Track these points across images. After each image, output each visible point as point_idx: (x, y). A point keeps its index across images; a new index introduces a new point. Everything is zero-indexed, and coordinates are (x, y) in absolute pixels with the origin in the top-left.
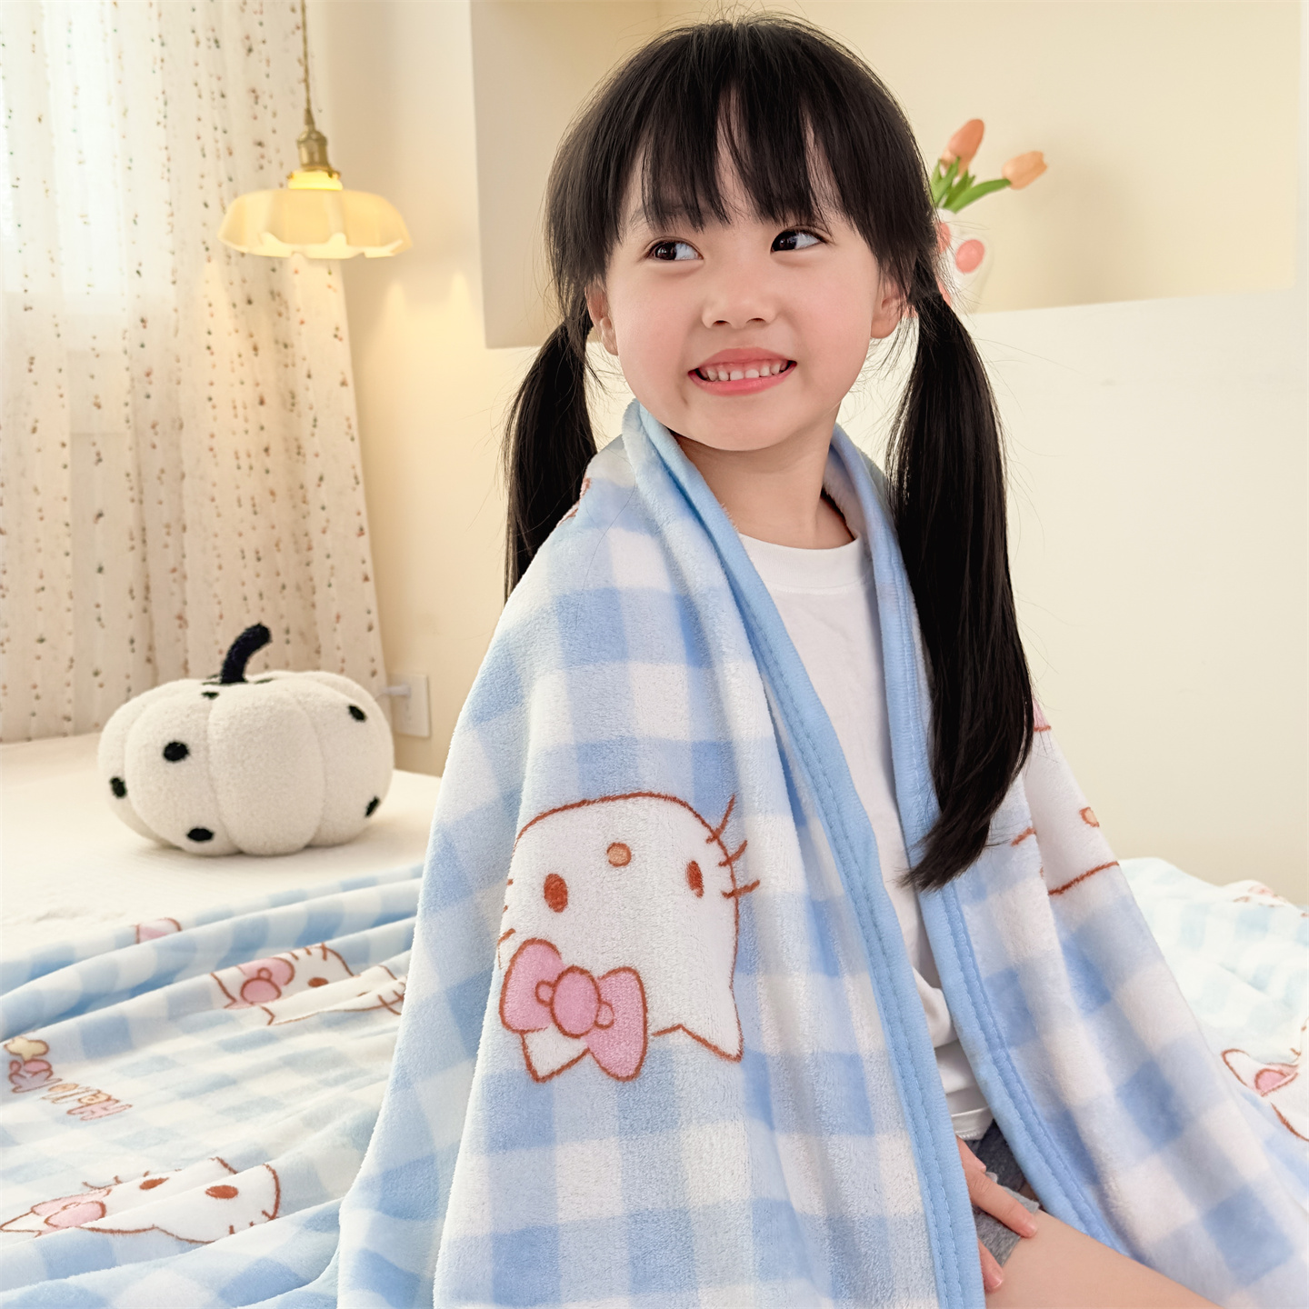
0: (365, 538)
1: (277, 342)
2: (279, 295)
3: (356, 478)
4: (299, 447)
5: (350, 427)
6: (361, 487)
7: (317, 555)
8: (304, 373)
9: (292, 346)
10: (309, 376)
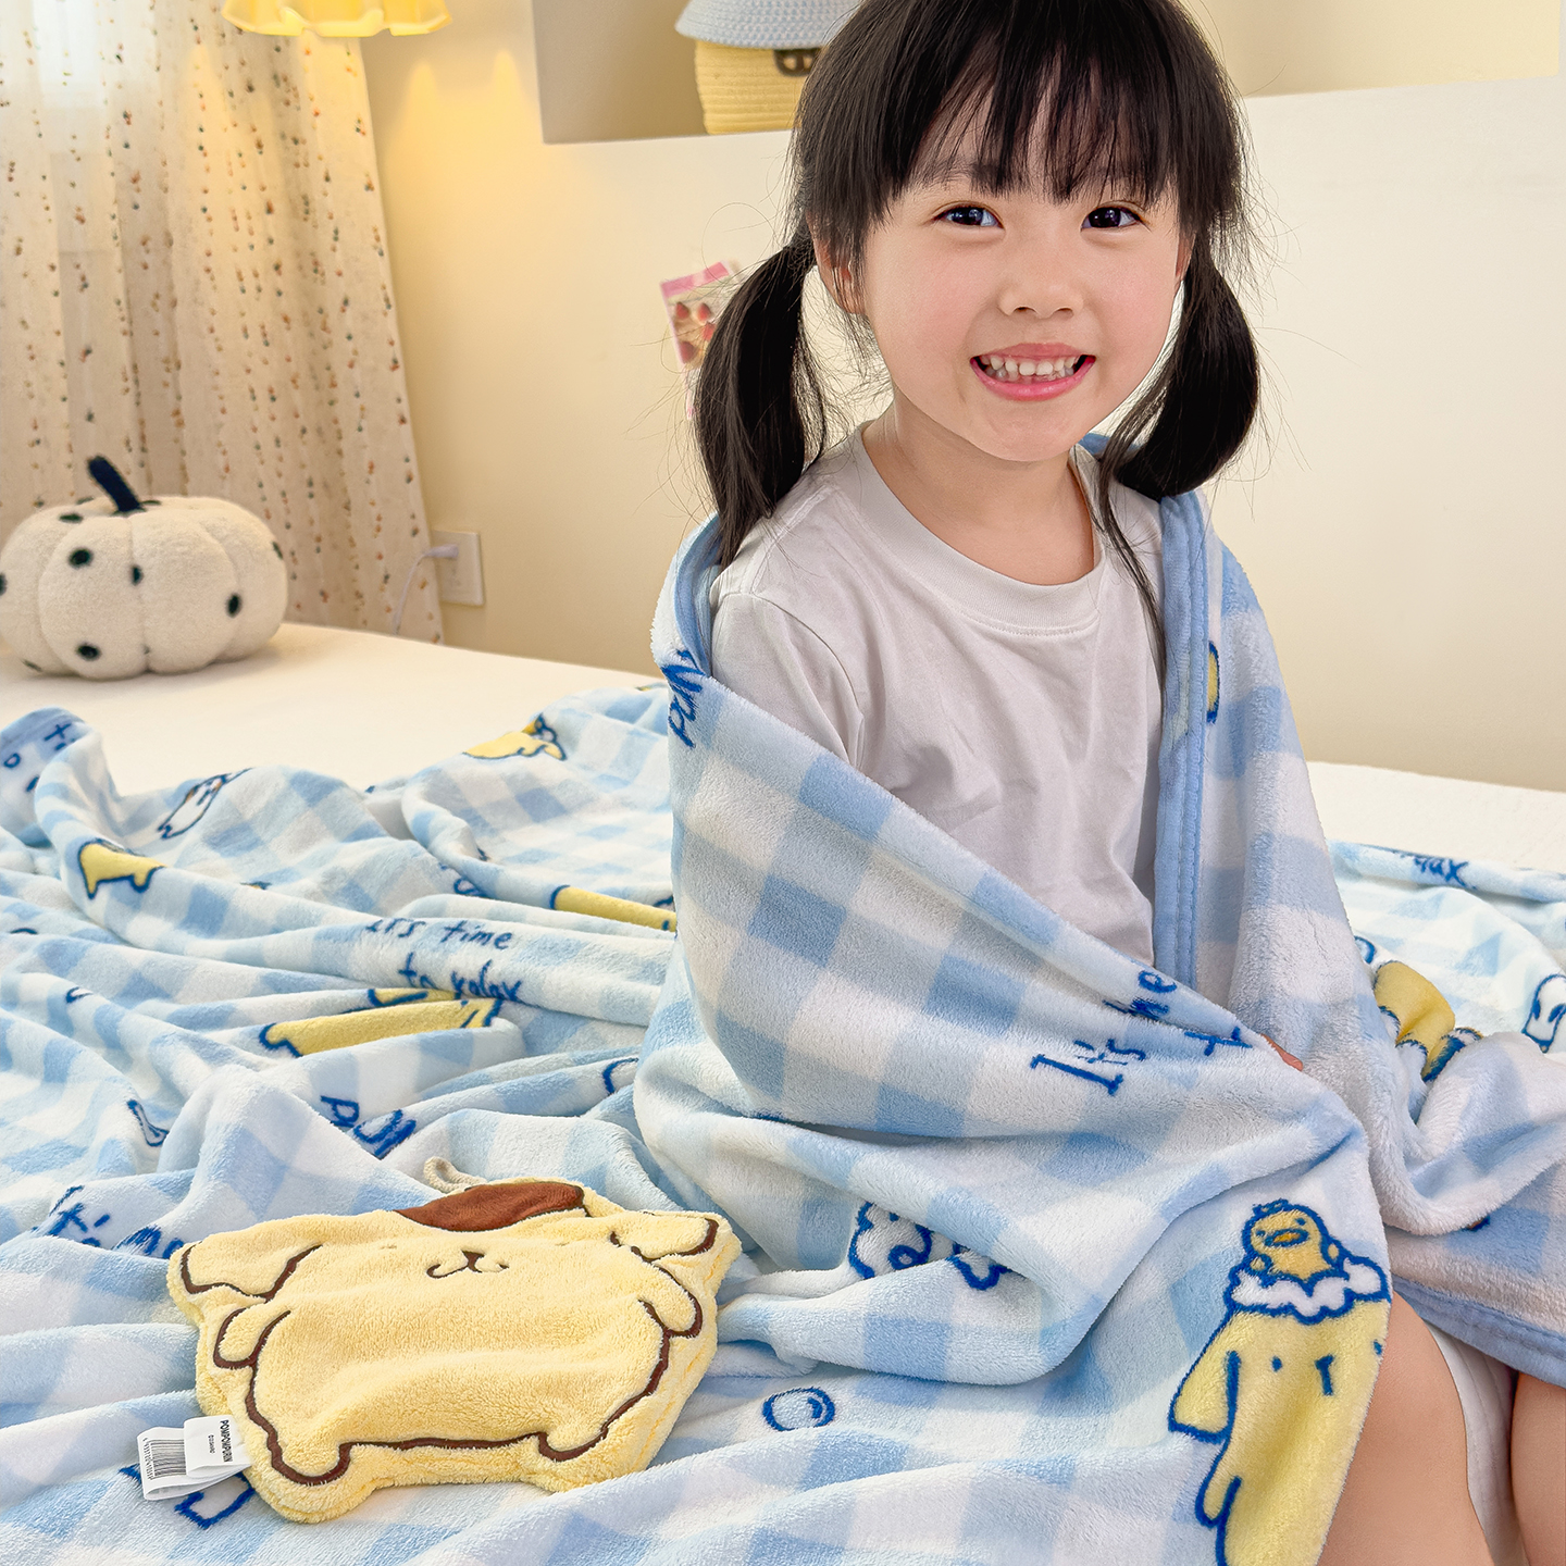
0: (400, 373)
1: (283, 136)
2: (285, 80)
3: (387, 300)
4: (316, 263)
5: (378, 239)
6: (392, 312)
7: (343, 392)
8: (321, 176)
9: (304, 142)
10: (327, 179)
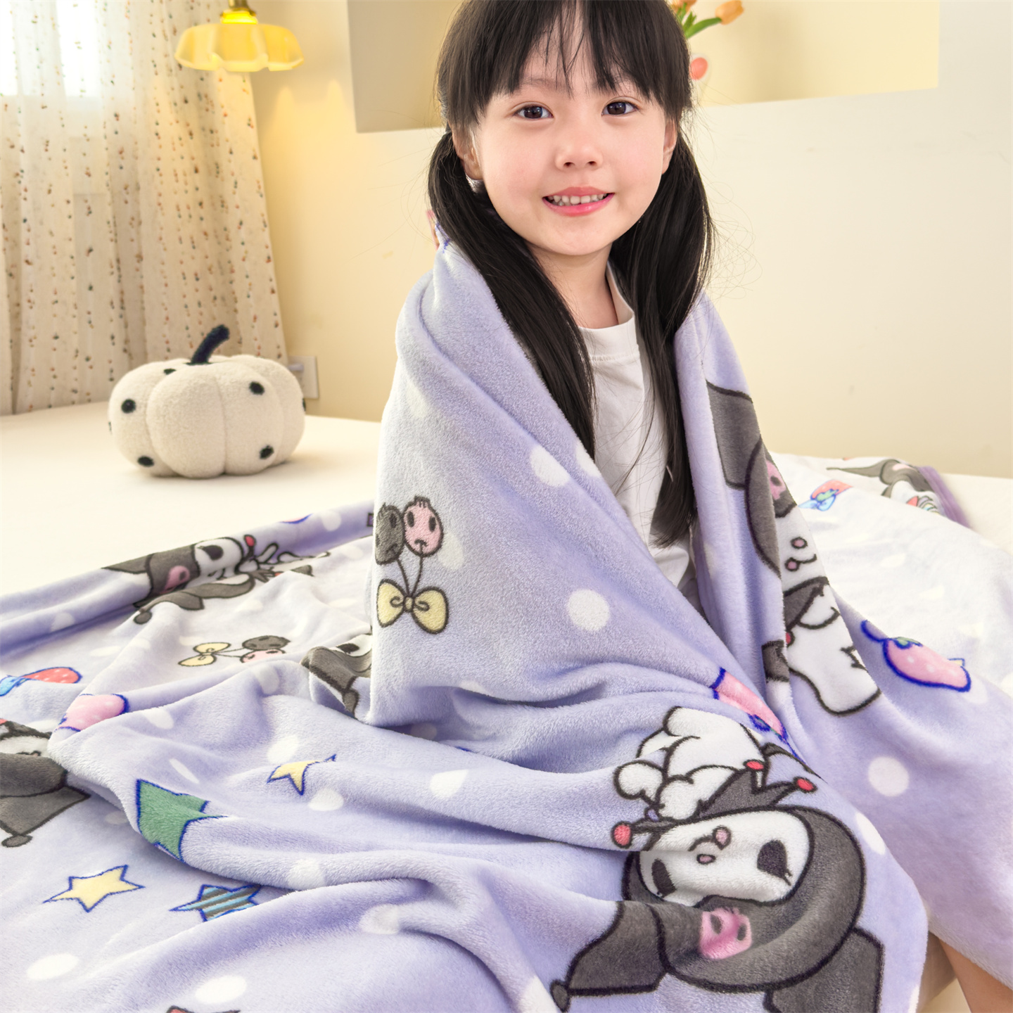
0: (271, 264)
2: (206, 96)
3: (264, 222)
4: (223, 202)
5: (259, 187)
6: (267, 230)
7: (238, 275)
8: (228, 150)
9: (217, 132)
10: (231, 153)
